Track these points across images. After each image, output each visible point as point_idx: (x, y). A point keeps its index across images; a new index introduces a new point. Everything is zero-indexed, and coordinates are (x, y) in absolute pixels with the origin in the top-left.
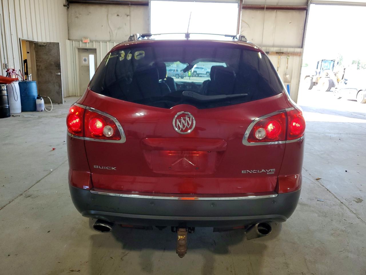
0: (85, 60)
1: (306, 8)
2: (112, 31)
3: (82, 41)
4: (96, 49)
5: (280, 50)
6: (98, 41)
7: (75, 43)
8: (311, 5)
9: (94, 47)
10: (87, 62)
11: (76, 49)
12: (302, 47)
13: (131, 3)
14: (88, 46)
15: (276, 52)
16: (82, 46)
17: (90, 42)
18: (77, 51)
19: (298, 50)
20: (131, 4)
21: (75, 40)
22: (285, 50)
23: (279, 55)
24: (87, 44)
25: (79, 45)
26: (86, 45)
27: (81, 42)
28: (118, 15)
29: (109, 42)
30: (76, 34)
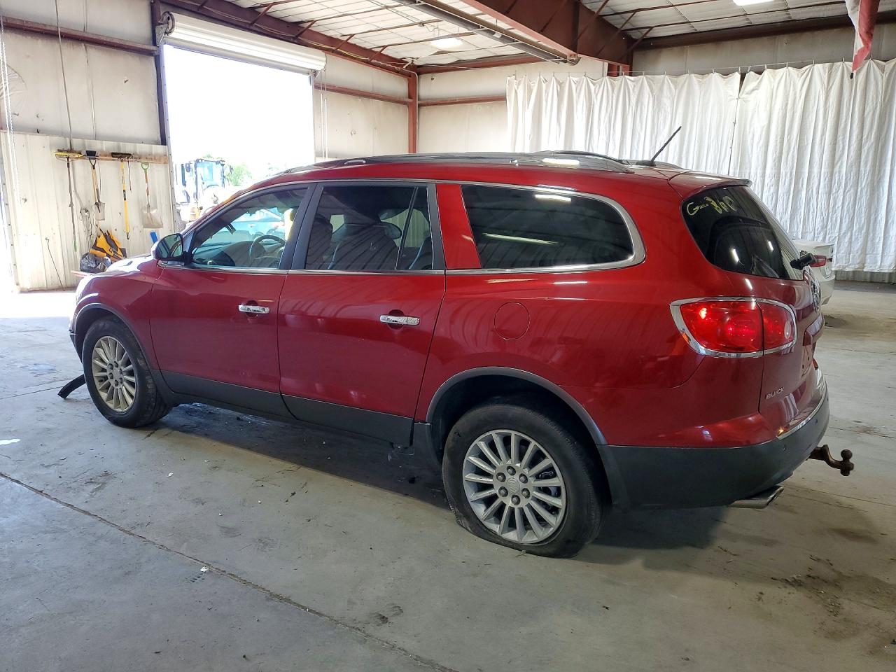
1: (153, 51)
5: (119, 147)
8: (165, 46)
12: (164, 141)
15: (113, 153)
19: (160, 149)
22: (128, 148)
23: (122, 161)
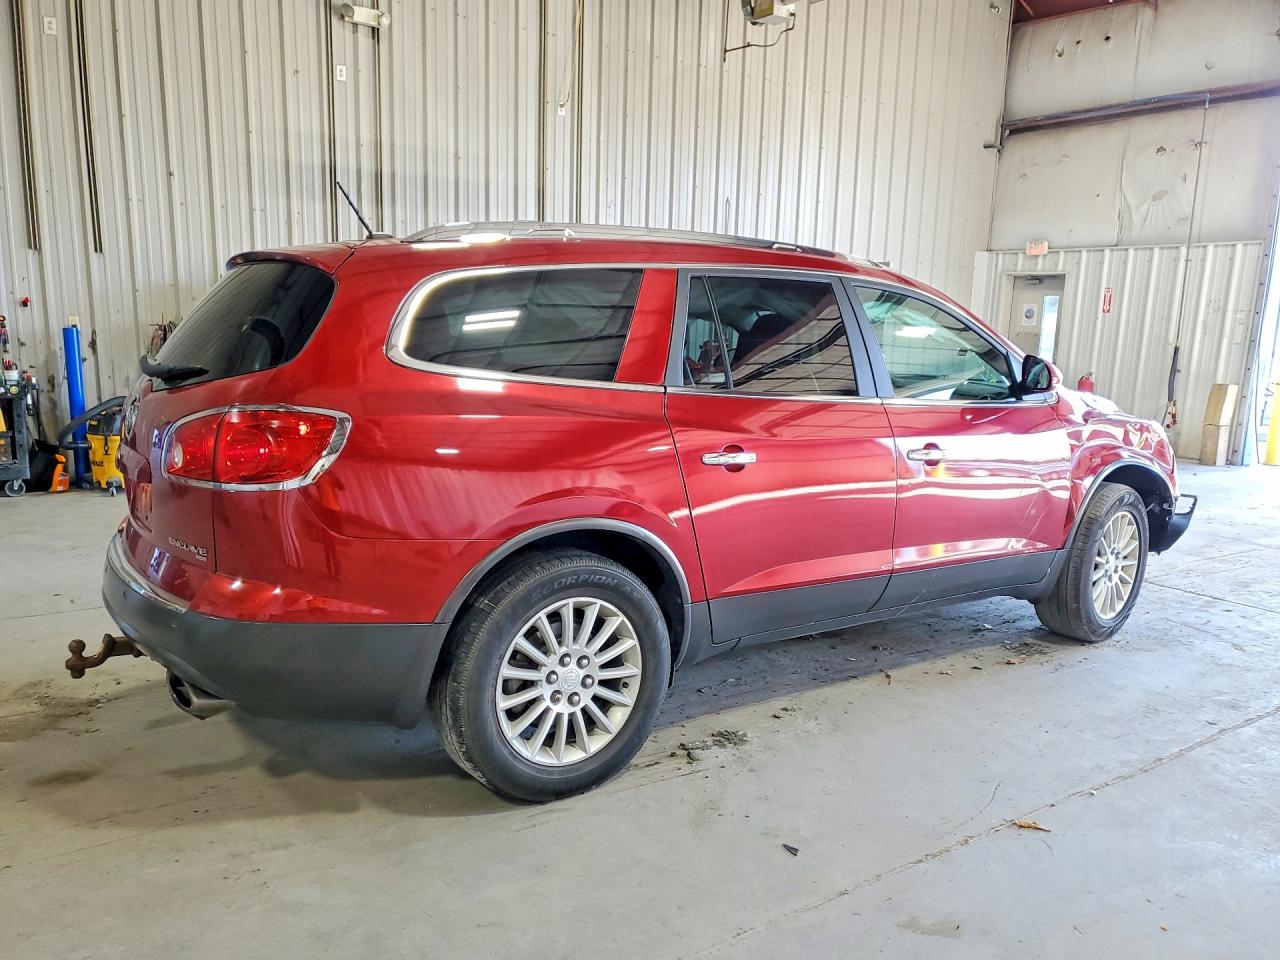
0: (1029, 315)
2: (1129, 207)
3: (1024, 251)
4: (1063, 277)
6: (1073, 250)
7: (1004, 260)
9: (1060, 270)
10: (1033, 322)
11: (1004, 276)
13: (1213, 96)
14: (1041, 268)
16: (1022, 267)
17: (1049, 252)
18: (1006, 284)
20: (1212, 101)
21: (1005, 251)
24: (1040, 260)
25: (1016, 265)
26: (1036, 264)
27: (1021, 255)
28: (1161, 149)
29: (1111, 250)
30: (1012, 230)
